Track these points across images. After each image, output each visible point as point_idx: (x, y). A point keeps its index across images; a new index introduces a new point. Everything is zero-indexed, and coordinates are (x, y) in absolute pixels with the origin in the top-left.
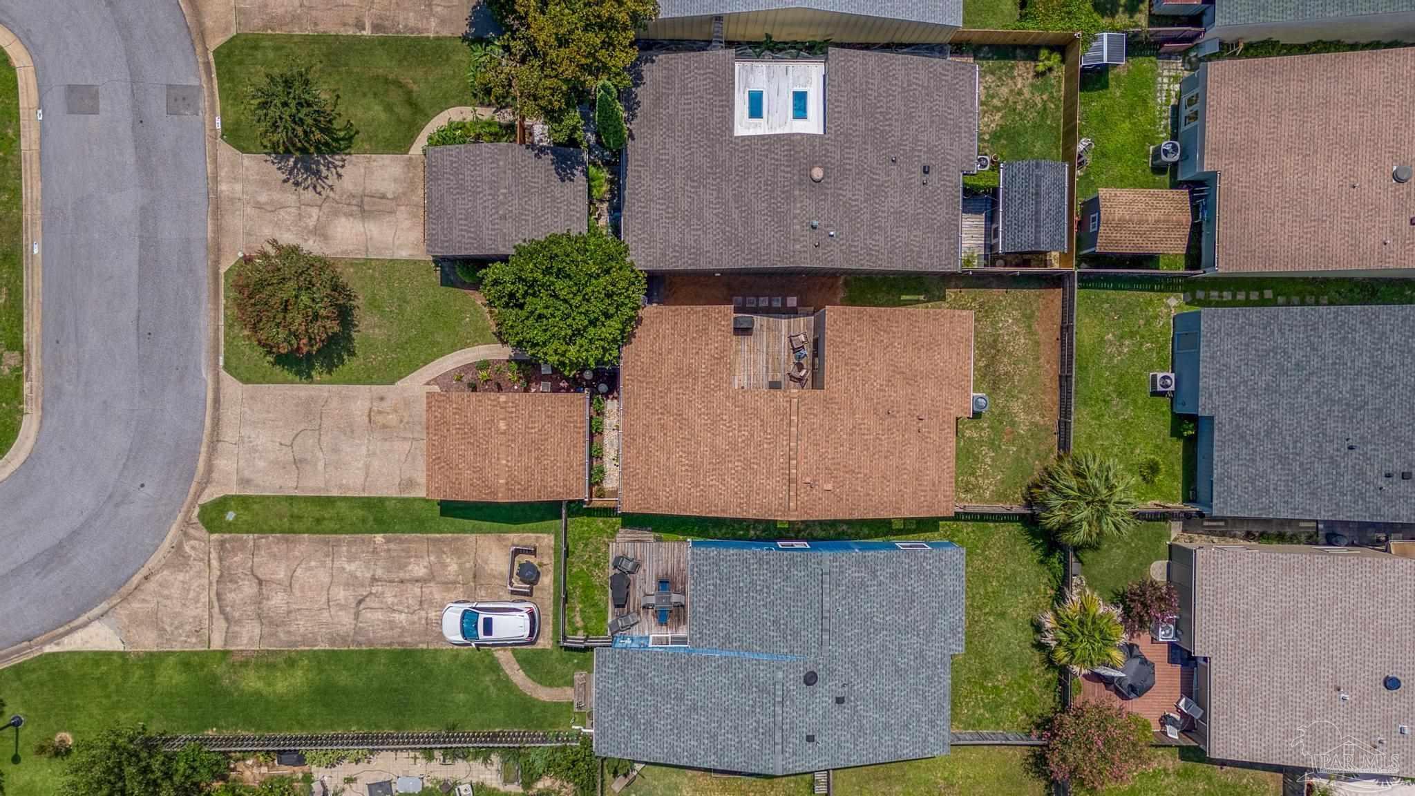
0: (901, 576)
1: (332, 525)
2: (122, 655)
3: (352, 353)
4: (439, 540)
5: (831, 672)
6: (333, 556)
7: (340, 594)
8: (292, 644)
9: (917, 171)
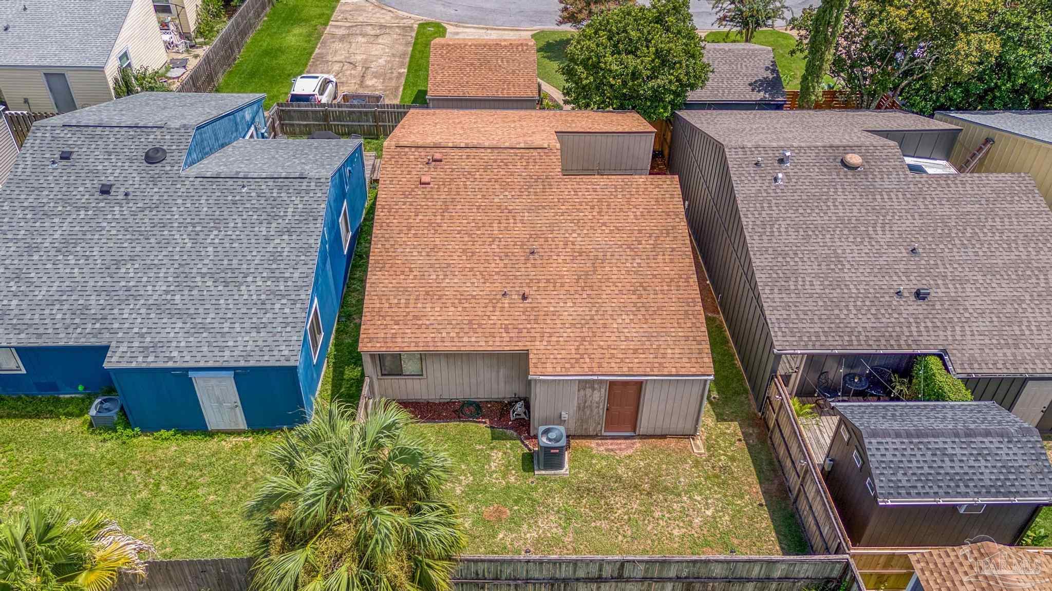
0: (274, 266)
5: (154, 180)
6: (394, 55)
7: (359, 58)
8: (324, 43)
9: (915, 285)
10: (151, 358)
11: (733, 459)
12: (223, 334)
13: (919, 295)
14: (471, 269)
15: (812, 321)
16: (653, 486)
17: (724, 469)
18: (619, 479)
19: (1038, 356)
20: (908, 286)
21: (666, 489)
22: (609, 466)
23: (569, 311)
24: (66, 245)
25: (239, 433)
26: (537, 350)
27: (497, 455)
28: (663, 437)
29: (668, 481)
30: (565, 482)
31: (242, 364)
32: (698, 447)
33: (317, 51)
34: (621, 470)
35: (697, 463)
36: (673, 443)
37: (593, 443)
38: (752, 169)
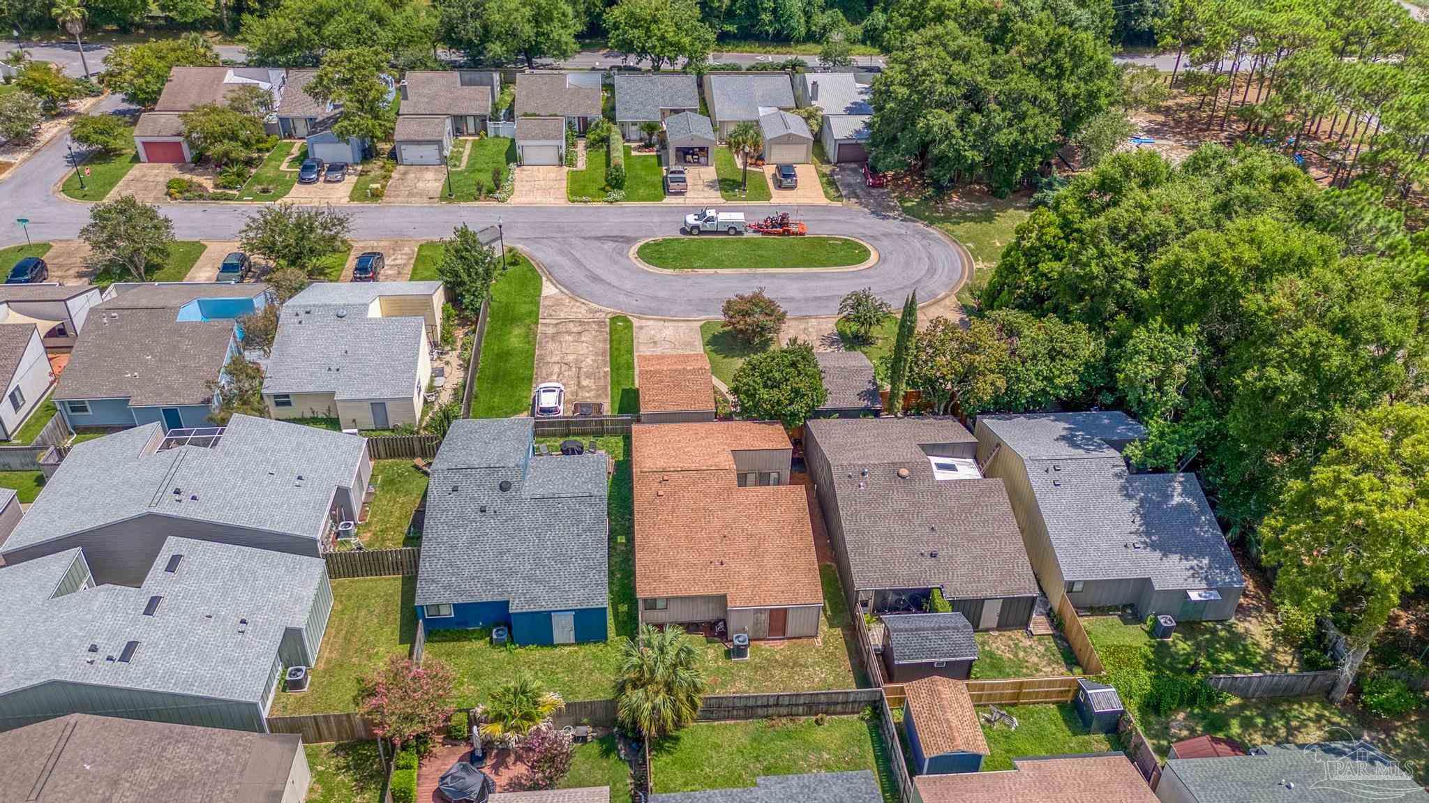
0: (585, 552)
1: (616, 353)
2: (539, 296)
3: (724, 358)
4: (606, 388)
5: (508, 501)
6: (597, 354)
7: (571, 358)
8: (540, 343)
9: (931, 549)
10: (532, 606)
11: (836, 648)
12: (566, 592)
13: (933, 555)
14: (692, 548)
15: (875, 572)
16: (794, 664)
17: (831, 654)
18: (777, 661)
19: (989, 587)
20: (925, 549)
21: (801, 665)
22: (772, 655)
23: (747, 571)
24: (471, 544)
25: (570, 645)
26: (731, 592)
27: (711, 651)
28: (800, 638)
29: (802, 661)
30: (748, 663)
31: (579, 607)
32: (818, 642)
33: (537, 352)
34: (777, 657)
35: (818, 651)
36: (805, 641)
37: (762, 643)
38: (846, 479)
